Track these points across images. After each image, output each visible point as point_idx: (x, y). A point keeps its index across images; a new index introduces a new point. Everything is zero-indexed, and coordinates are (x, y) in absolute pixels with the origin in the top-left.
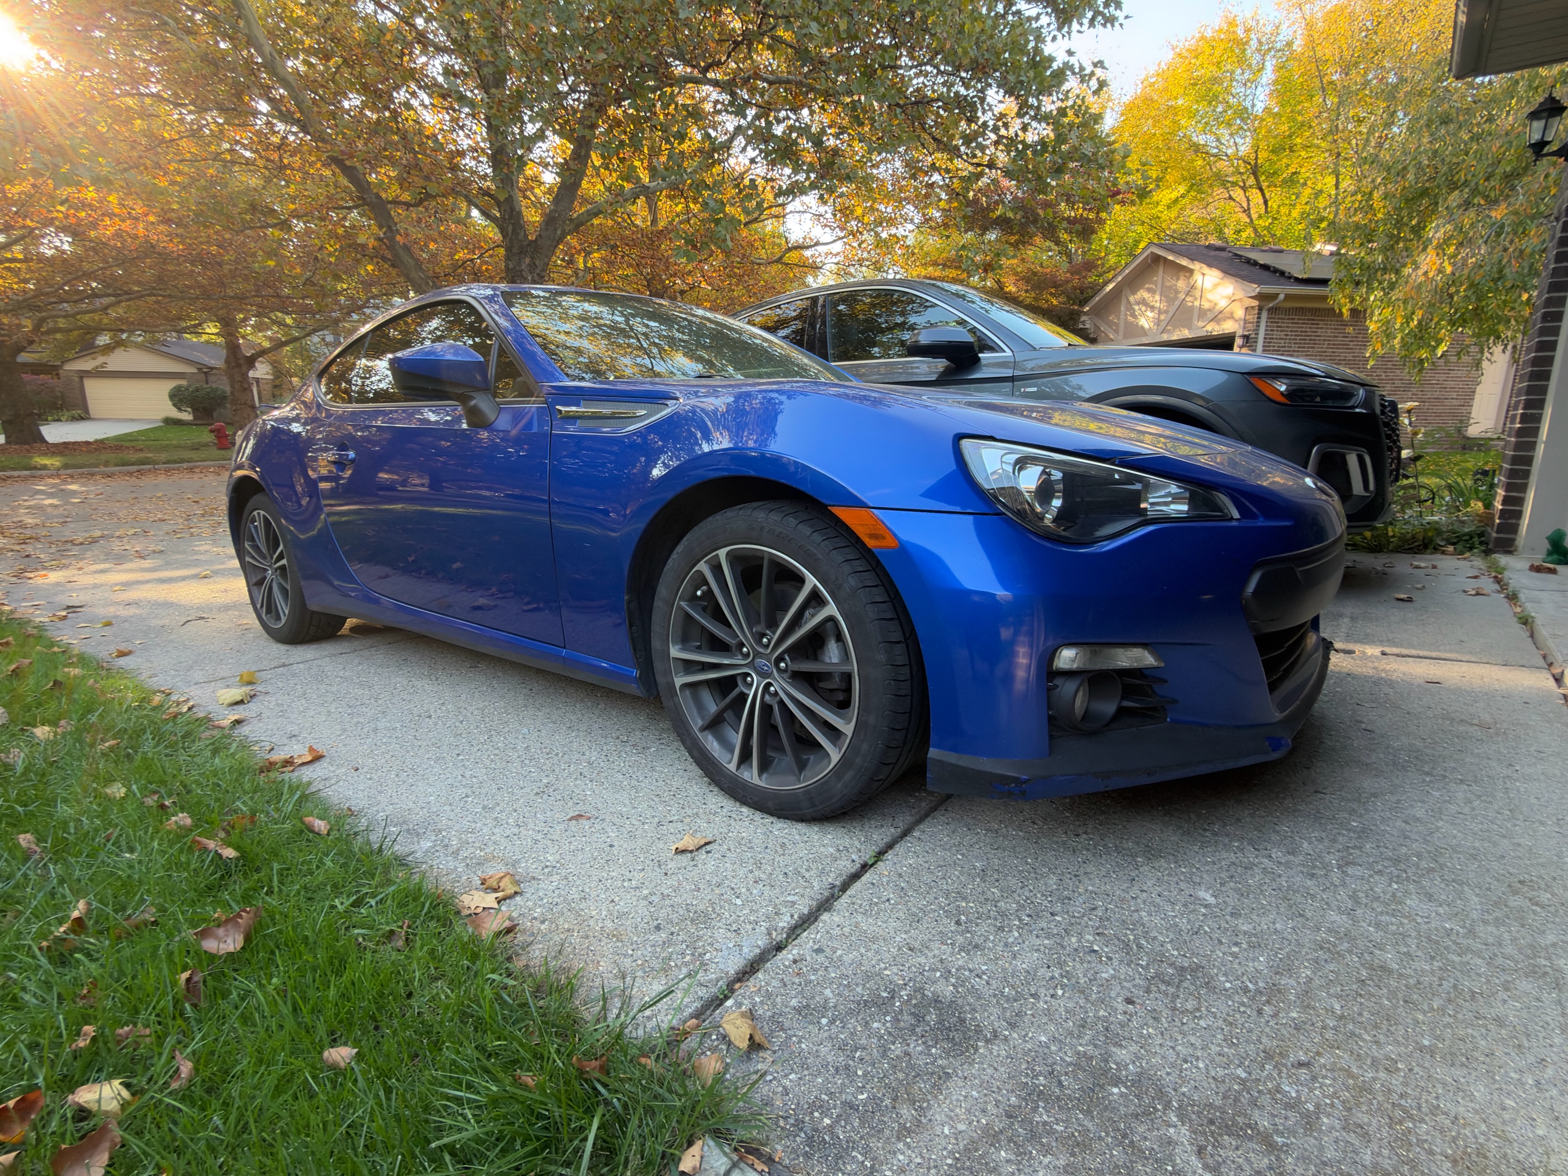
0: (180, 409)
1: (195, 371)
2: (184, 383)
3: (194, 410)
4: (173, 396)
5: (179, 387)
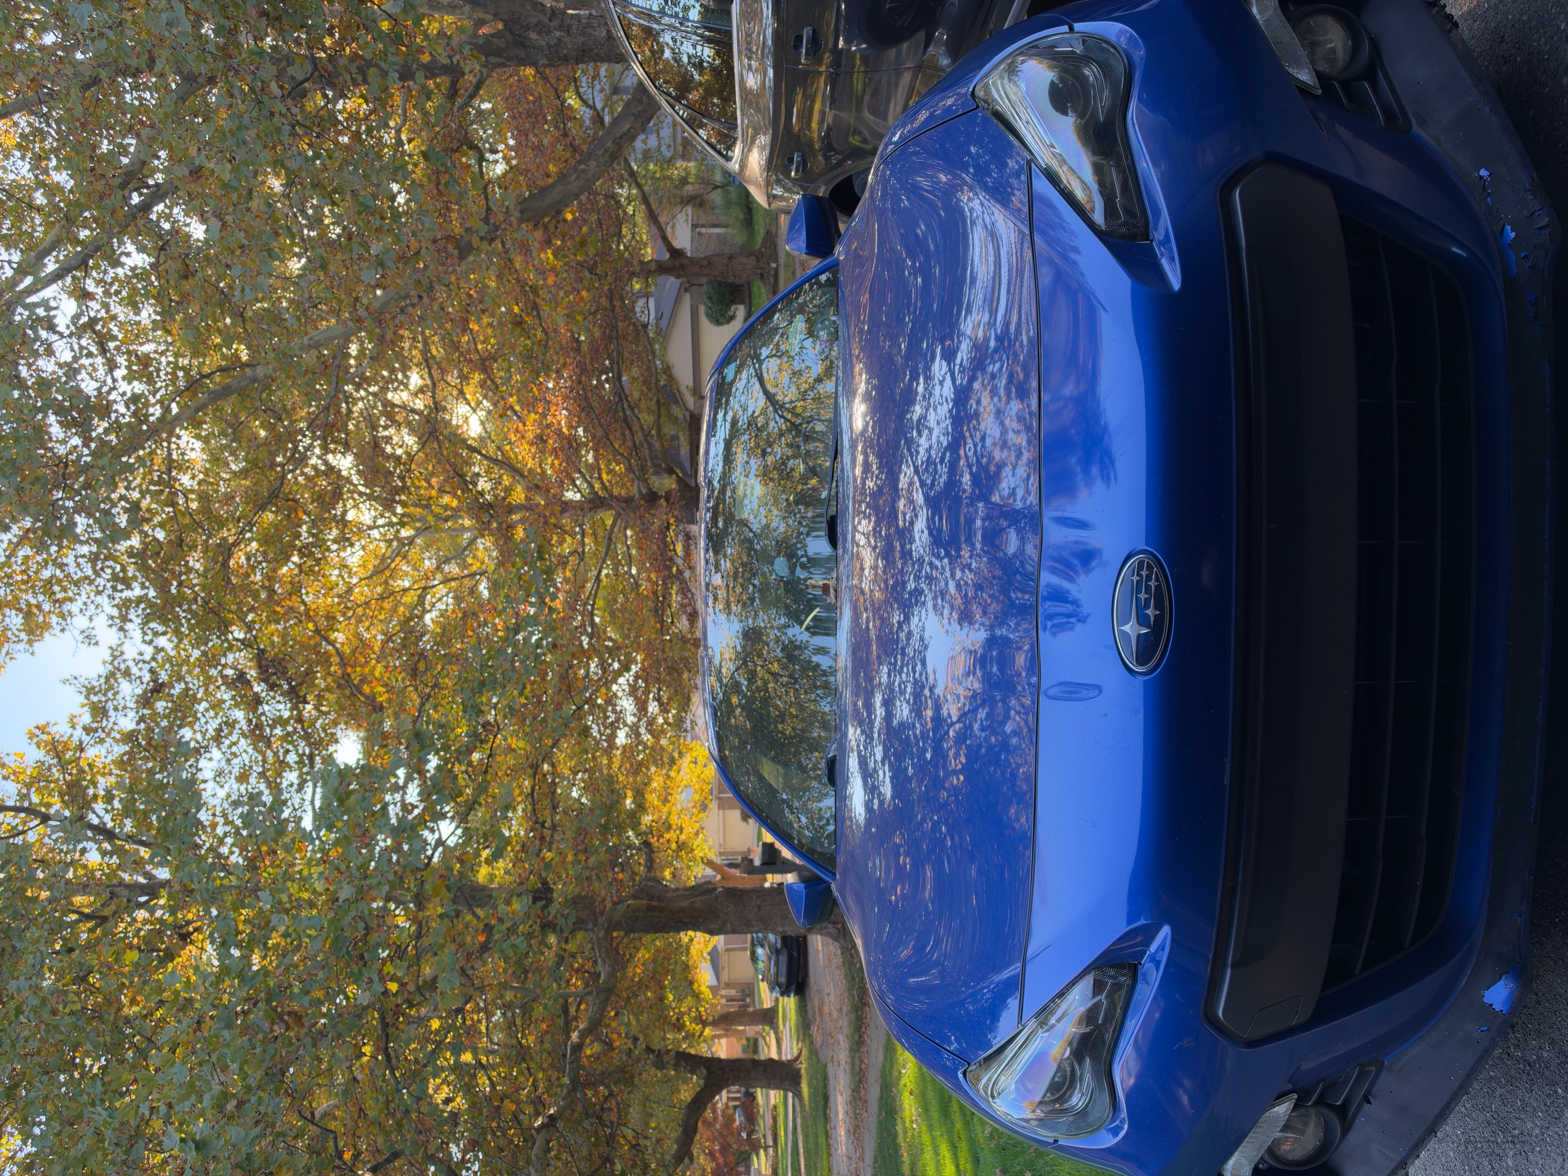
0: (732, 318)
1: (688, 295)
2: (702, 309)
3: (733, 302)
4: (718, 323)
5: (707, 315)
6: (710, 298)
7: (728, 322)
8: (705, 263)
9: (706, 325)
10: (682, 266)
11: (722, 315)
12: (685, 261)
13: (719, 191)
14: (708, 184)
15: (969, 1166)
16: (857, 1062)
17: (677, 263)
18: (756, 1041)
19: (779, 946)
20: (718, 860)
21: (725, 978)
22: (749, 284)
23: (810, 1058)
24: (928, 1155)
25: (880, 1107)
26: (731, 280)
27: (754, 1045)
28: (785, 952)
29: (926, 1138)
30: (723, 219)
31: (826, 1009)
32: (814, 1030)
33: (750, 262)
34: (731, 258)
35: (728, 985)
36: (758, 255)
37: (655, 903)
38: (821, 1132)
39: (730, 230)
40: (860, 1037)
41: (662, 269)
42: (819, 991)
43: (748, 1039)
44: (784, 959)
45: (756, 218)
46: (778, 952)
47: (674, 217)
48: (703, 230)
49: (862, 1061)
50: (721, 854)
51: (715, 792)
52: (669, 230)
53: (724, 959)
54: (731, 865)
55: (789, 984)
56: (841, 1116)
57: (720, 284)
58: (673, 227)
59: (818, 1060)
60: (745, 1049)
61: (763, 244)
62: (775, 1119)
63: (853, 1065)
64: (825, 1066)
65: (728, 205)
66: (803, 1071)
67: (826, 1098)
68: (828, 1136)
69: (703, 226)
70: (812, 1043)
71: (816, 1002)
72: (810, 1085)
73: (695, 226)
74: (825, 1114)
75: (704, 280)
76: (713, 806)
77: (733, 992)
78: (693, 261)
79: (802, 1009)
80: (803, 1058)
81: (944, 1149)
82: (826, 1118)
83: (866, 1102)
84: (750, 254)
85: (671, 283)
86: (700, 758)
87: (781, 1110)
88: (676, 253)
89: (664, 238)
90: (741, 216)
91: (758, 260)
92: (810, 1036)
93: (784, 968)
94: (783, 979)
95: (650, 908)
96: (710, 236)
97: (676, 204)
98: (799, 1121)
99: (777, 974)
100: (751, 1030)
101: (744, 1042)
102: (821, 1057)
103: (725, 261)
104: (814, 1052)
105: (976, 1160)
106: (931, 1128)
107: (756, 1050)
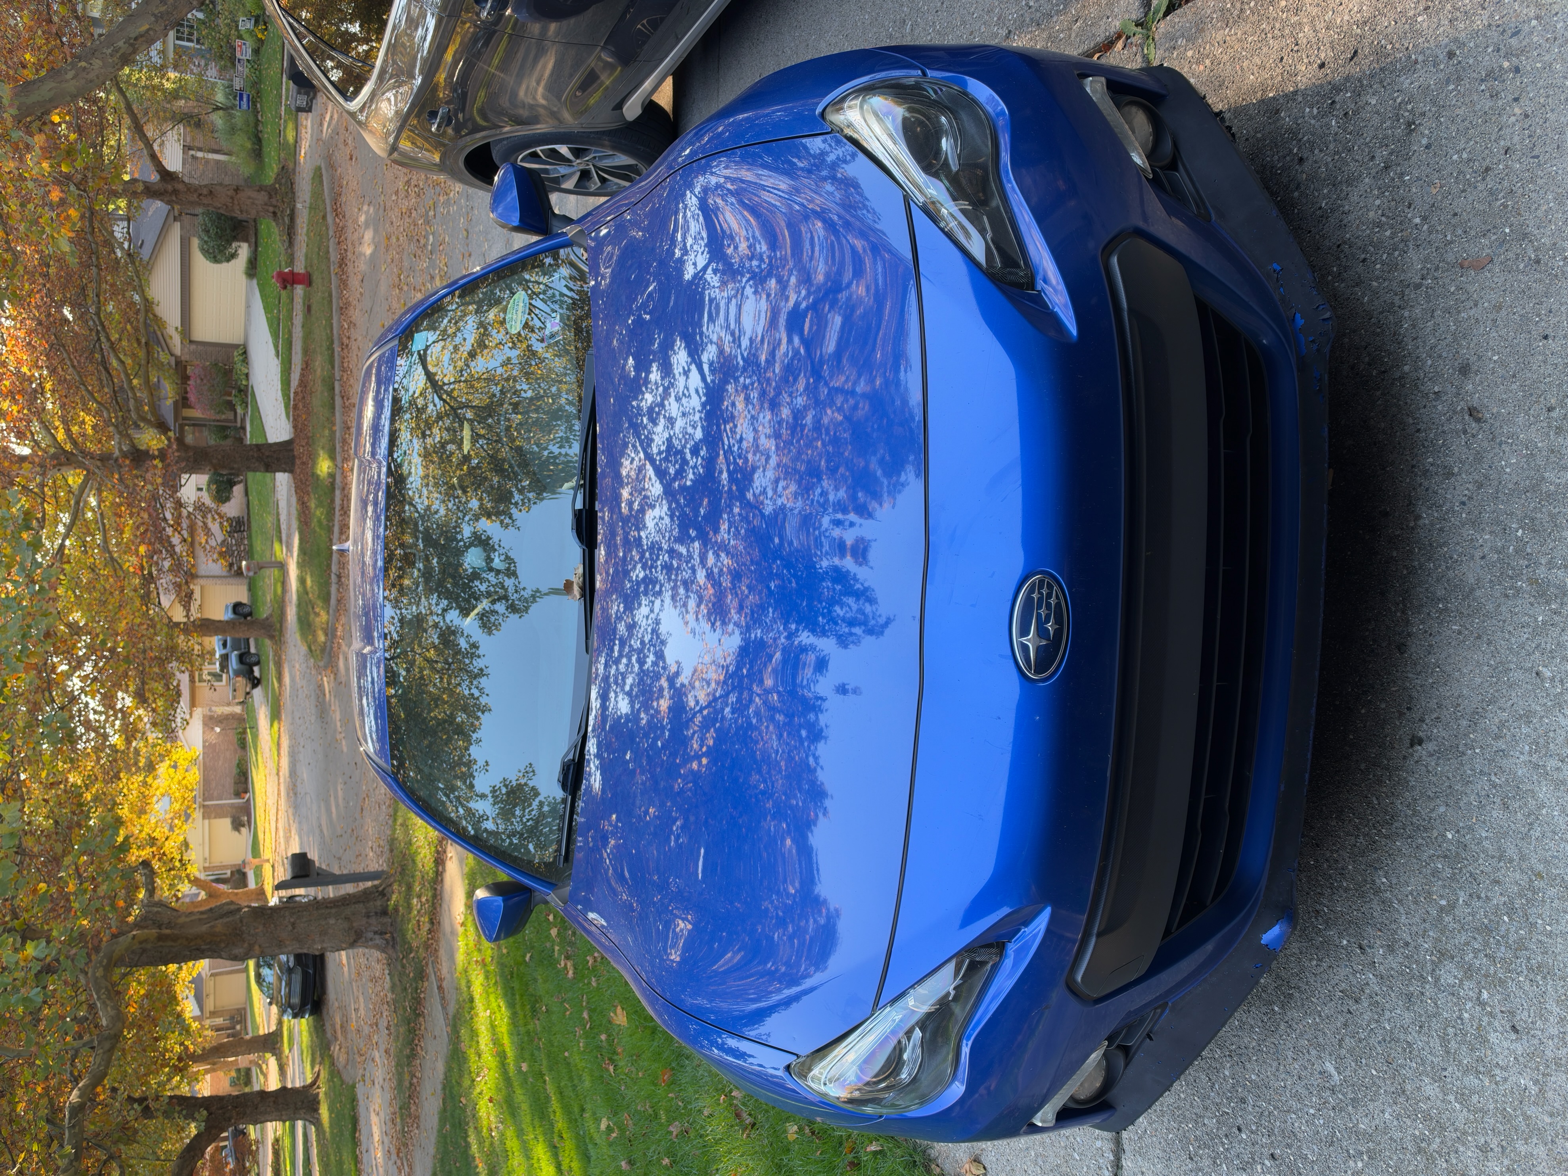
0: (233, 256)
1: (177, 225)
2: (195, 242)
3: (235, 238)
4: (216, 260)
5: (202, 250)
6: (207, 231)
7: (228, 260)
8: (205, 191)
9: (200, 261)
10: (175, 192)
11: (220, 251)
12: (180, 187)
13: (221, 113)
14: (207, 102)
15: (575, 1165)
16: (407, 1077)
17: (170, 188)
18: (248, 1071)
19: (291, 964)
20: (202, 876)
21: (209, 1005)
22: (255, 220)
23: (330, 1080)
24: (516, 1161)
25: (443, 1120)
26: (237, 214)
27: (245, 1076)
28: (299, 970)
29: (513, 1144)
30: (224, 145)
31: (353, 1025)
32: (335, 1049)
33: (262, 197)
34: (237, 190)
35: (213, 1014)
36: (271, 192)
37: (168, 931)
38: (346, 1156)
39: (233, 158)
40: (413, 1050)
41: (151, 192)
42: (343, 1008)
43: (238, 1071)
44: (297, 978)
45: (266, 150)
46: (290, 971)
47: (163, 134)
48: (200, 154)
49: (413, 1076)
50: (205, 869)
51: (199, 800)
52: (156, 147)
53: (209, 986)
54: (218, 881)
55: (303, 1004)
56: (376, 1137)
57: (220, 216)
58: (162, 144)
59: (343, 1082)
60: (234, 1083)
61: (277, 179)
62: (276, 1153)
63: (400, 1082)
64: (354, 1086)
65: (232, 130)
66: (322, 1096)
67: (355, 1121)
68: (357, 1161)
69: (200, 149)
70: (333, 1064)
71: (338, 1020)
72: (331, 1110)
73: (187, 148)
74: (354, 1138)
75: (199, 210)
76: (197, 815)
77: (219, 1021)
78: (190, 188)
79: (319, 1030)
80: (321, 1082)
81: (540, 1151)
82: (355, 1142)
83: (417, 1117)
84: (261, 189)
85: (157, 208)
86: (181, 762)
87: (287, 1142)
88: (167, 175)
89: (154, 157)
90: (249, 145)
91: (270, 197)
92: (331, 1057)
93: (297, 987)
94: (296, 1000)
95: (160, 938)
96: (207, 161)
97: (165, 120)
98: (314, 1151)
99: (289, 995)
100: (243, 1061)
101: (233, 1074)
102: (345, 1076)
103: (231, 193)
104: (335, 1073)
105: (586, 1158)
106: (520, 1133)
107: (248, 1081)
